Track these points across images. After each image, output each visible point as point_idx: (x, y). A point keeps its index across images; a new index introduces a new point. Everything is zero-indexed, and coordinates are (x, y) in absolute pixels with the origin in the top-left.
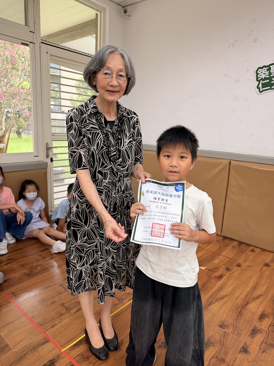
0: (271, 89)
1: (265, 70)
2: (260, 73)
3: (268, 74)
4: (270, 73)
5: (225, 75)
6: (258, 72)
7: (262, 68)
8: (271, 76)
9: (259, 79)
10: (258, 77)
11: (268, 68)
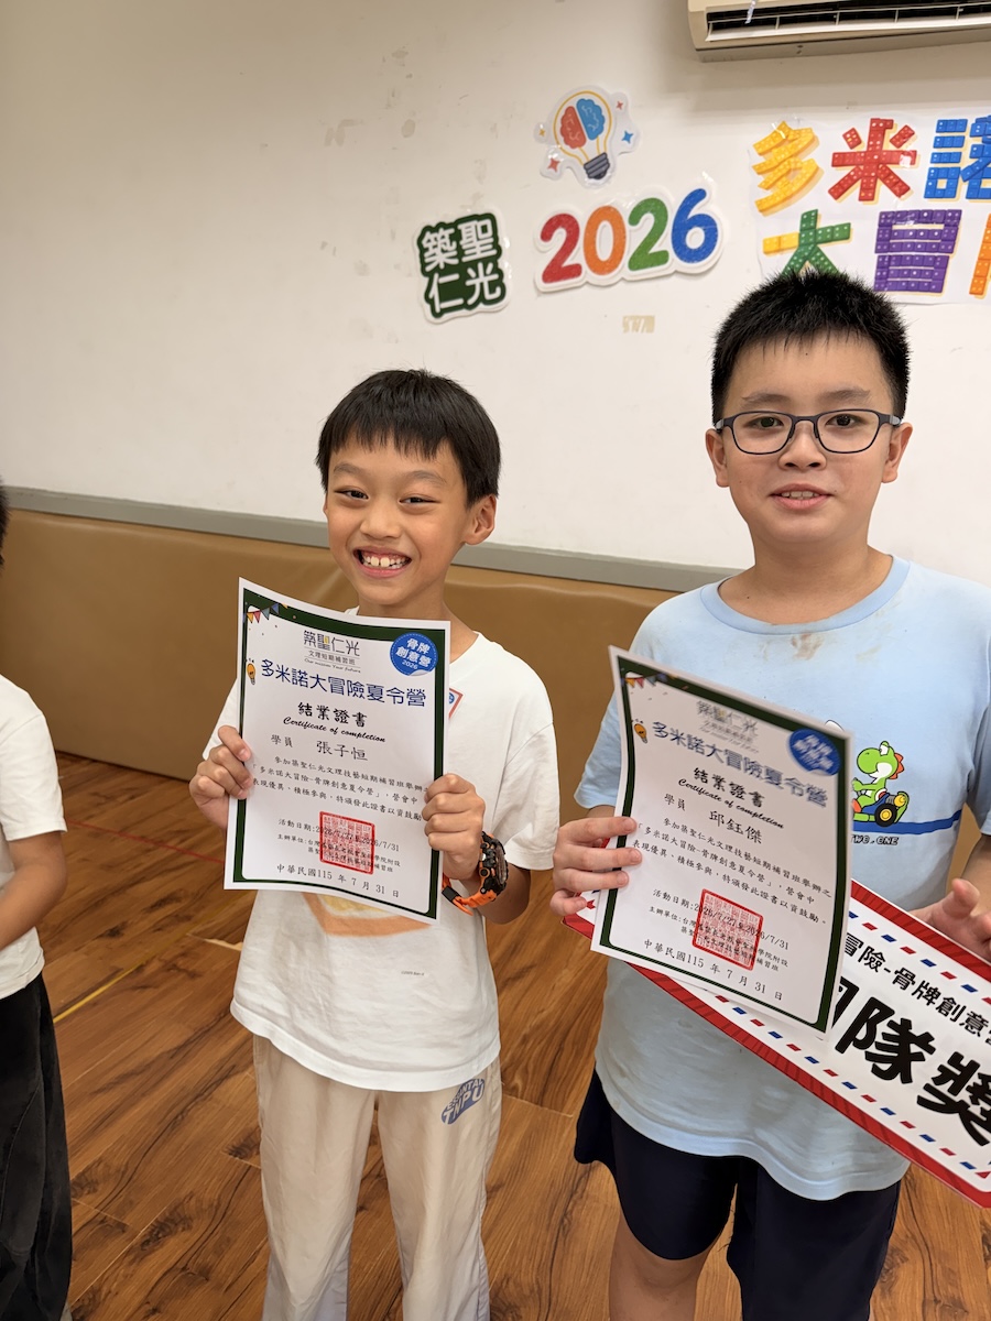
0: (465, 306)
1: (443, 237)
2: (430, 245)
3: (455, 253)
4: (460, 252)
5: (324, 245)
6: (424, 242)
7: (434, 230)
8: (465, 259)
9: (429, 269)
10: (427, 260)
11: (452, 231)
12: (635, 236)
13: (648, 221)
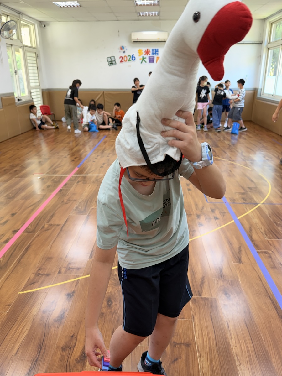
0: (112, 65)
3: (111, 60)
5: (96, 59)
7: (108, 58)
9: (108, 61)
12: (128, 58)
13: (129, 57)
